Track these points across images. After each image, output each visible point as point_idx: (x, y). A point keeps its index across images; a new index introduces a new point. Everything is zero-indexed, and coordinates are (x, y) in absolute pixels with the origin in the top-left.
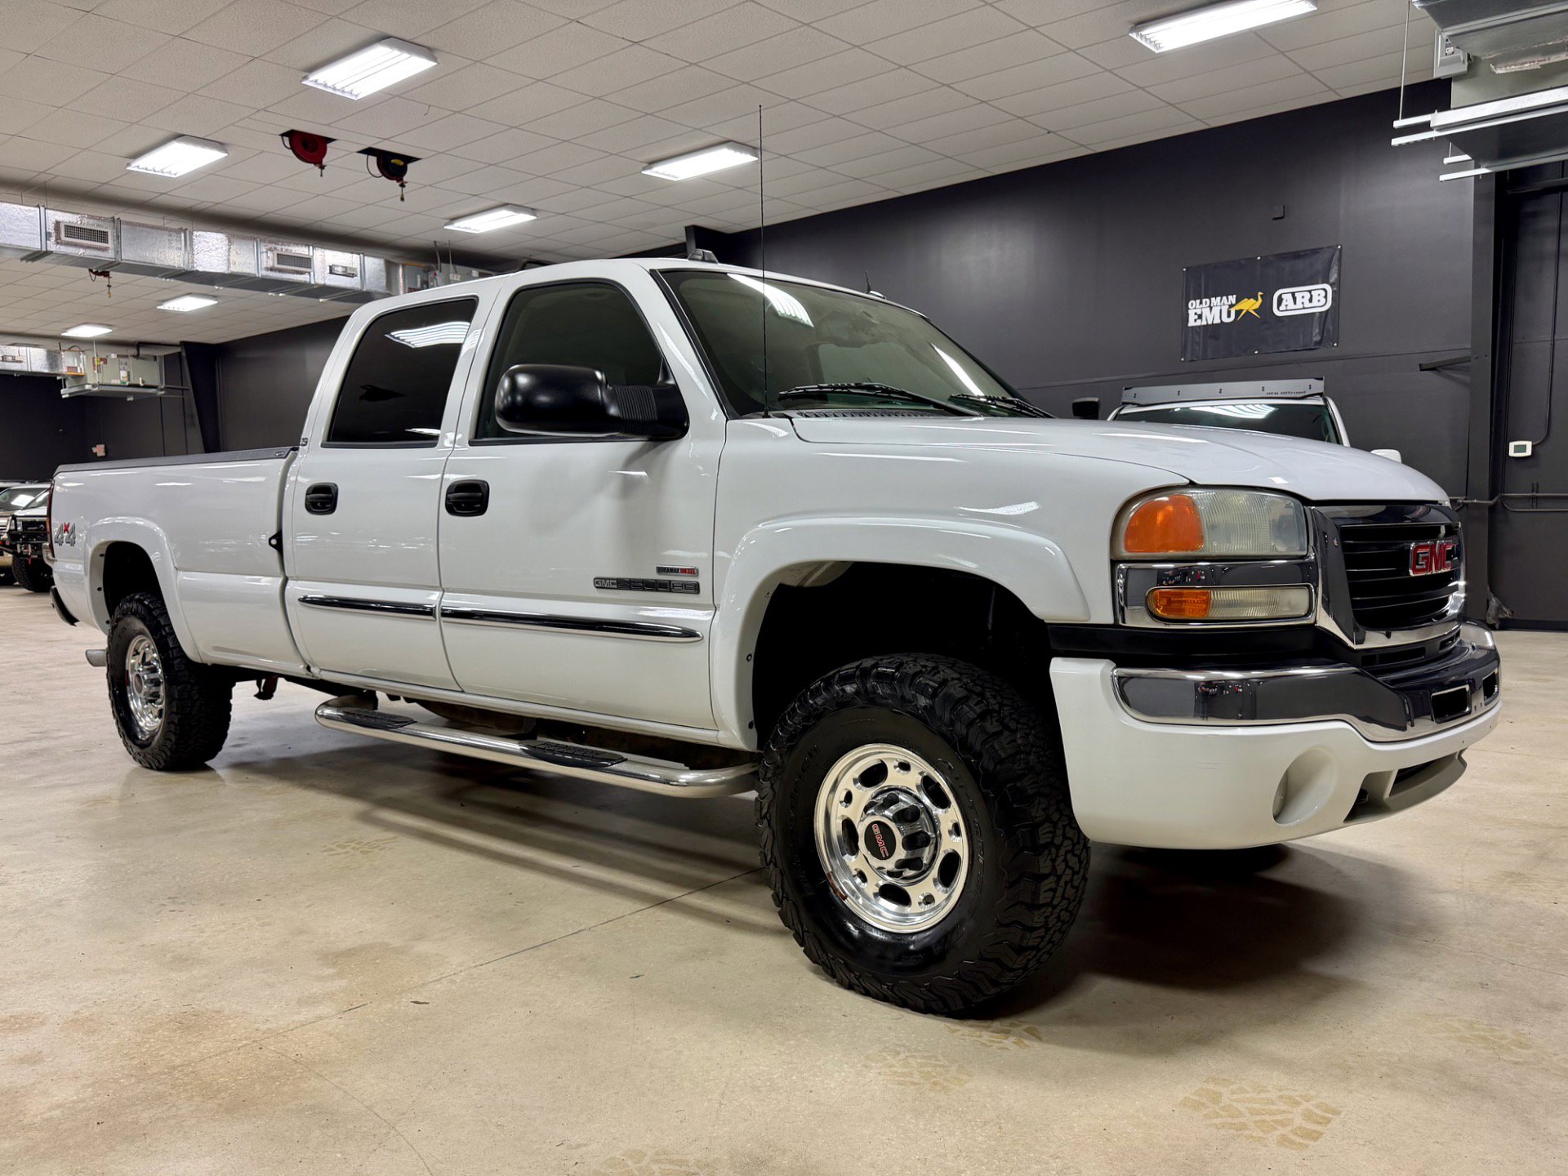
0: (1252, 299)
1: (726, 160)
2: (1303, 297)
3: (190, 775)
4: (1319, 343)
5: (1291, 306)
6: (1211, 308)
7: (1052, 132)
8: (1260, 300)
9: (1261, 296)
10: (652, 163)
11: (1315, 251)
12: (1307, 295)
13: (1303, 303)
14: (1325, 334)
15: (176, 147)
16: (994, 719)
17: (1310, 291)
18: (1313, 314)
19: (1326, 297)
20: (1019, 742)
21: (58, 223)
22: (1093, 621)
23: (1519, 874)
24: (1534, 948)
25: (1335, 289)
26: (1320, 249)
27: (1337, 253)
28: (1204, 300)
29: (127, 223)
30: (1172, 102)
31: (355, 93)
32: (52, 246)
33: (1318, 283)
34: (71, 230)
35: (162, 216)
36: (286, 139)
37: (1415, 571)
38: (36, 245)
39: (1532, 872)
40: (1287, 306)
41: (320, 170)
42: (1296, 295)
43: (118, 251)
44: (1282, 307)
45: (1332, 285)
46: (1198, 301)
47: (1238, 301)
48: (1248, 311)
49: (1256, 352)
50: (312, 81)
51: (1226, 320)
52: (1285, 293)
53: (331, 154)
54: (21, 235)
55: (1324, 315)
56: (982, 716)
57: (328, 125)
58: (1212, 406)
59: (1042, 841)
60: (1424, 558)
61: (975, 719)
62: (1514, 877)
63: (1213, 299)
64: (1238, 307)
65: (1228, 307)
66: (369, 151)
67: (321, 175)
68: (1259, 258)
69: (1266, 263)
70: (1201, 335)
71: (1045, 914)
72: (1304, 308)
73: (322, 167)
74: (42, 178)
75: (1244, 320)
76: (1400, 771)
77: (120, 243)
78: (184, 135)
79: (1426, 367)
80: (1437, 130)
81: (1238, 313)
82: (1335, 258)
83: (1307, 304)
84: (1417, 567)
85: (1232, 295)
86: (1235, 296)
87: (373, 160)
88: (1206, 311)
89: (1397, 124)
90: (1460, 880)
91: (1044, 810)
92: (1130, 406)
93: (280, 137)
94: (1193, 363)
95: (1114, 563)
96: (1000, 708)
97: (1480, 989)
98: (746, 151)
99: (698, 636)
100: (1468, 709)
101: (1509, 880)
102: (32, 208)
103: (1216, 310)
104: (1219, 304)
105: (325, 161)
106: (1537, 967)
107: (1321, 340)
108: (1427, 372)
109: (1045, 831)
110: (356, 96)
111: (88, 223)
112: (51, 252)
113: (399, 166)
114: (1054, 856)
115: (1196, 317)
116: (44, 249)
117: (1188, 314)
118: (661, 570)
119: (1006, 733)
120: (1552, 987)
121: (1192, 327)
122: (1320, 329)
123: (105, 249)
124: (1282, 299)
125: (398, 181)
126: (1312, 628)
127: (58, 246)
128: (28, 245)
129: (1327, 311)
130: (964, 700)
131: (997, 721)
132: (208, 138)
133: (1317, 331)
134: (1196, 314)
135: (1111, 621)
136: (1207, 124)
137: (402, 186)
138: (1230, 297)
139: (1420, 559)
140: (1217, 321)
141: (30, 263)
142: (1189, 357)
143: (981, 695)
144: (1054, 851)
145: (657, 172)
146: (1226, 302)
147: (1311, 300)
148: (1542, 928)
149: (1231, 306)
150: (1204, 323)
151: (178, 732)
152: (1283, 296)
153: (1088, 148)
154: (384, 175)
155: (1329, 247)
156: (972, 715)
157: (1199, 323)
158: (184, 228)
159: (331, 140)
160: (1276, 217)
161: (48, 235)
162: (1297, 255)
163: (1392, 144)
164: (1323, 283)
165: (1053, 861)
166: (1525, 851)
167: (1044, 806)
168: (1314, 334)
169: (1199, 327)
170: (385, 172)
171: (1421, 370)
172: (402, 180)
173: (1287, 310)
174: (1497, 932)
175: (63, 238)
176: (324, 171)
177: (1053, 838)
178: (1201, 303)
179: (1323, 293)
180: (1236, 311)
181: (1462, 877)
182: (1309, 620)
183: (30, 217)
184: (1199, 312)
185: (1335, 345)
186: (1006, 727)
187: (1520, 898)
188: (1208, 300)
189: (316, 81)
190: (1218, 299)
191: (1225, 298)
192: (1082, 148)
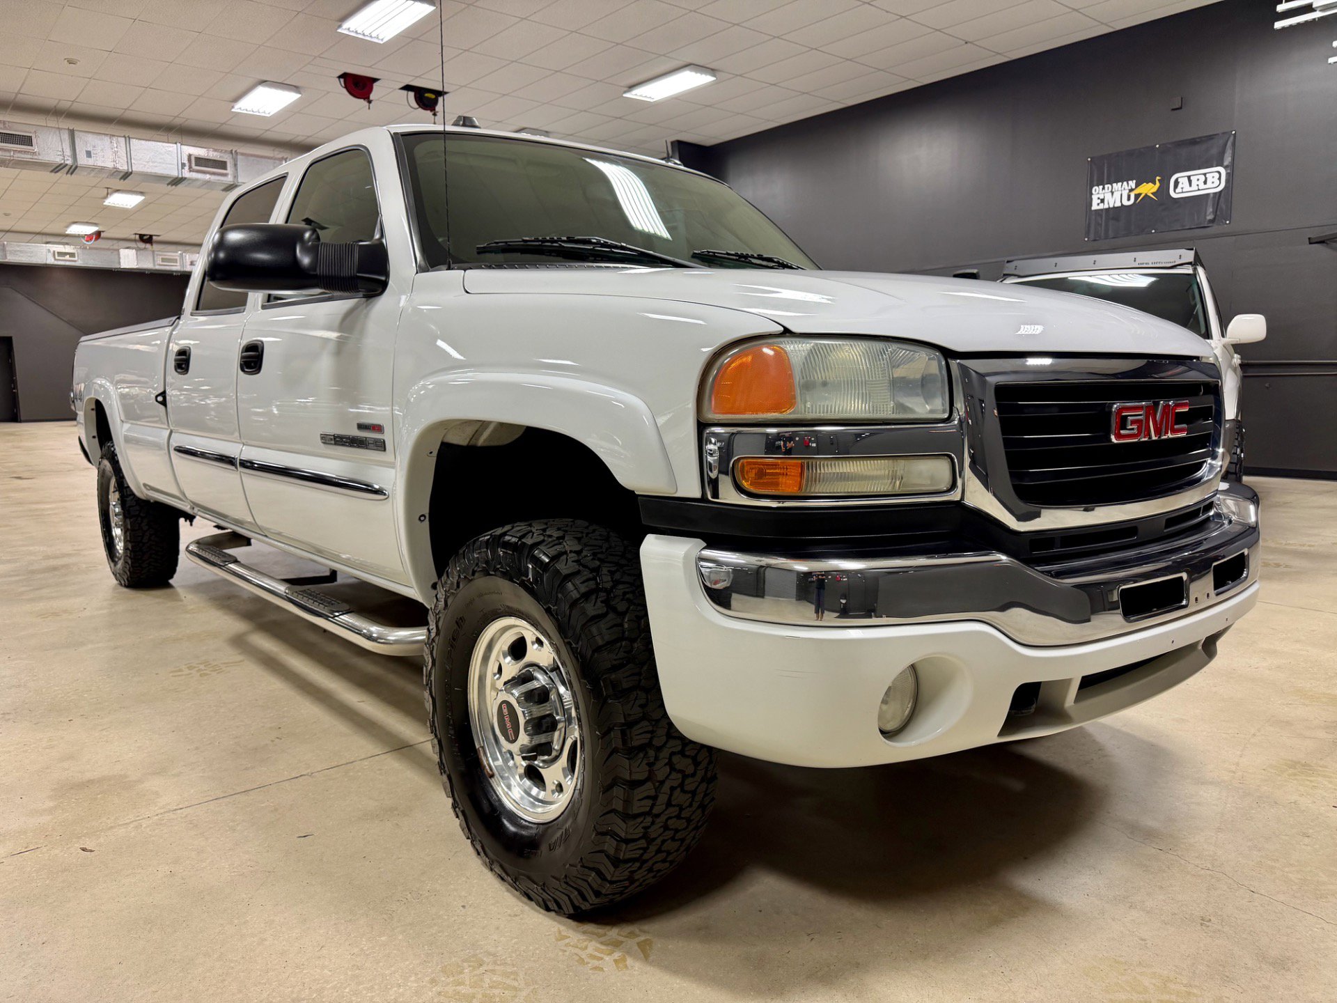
0: (1150, 184)
1: (688, 81)
2: (1198, 180)
3: (147, 592)
4: (1212, 221)
5: (1187, 188)
6: (1112, 193)
7: (969, 42)
8: (1158, 184)
9: (1159, 180)
10: (631, 87)
11: (1210, 137)
12: (1202, 178)
13: (1198, 185)
14: (1218, 213)
15: (261, 91)
16: (599, 600)
17: (1205, 174)
18: (1208, 195)
19: (1220, 179)
20: (626, 626)
21: (190, 156)
22: (680, 494)
23: (1305, 765)
24: (1287, 869)
25: (1229, 171)
26: (1215, 135)
27: (1232, 138)
28: (1106, 186)
29: (242, 154)
30: (1076, 8)
31: (380, 38)
32: (186, 173)
33: (1212, 166)
34: (200, 161)
35: (272, 148)
36: (342, 80)
37: (1119, 436)
38: (174, 173)
39: (1321, 763)
40: (1182, 188)
41: (367, 104)
42: (1192, 178)
43: (236, 177)
44: (1179, 190)
45: (1226, 167)
46: (1101, 187)
47: (1137, 185)
48: (1146, 195)
49: (1153, 231)
50: (346, 29)
51: (1126, 203)
52: (1181, 176)
53: (377, 92)
54: (164, 165)
55: (1218, 195)
56: (586, 596)
57: (370, 67)
58: (1090, 276)
59: (635, 743)
60: (1133, 422)
61: (578, 600)
62: (1300, 768)
63: (1114, 185)
64: (1137, 191)
65: (1128, 191)
66: (408, 88)
67: (369, 108)
68: (1157, 146)
69: (1165, 150)
70: (1104, 218)
71: (643, 825)
72: (1199, 190)
73: (370, 102)
74: (178, 121)
75: (1143, 203)
76: (1084, 678)
77: (237, 170)
78: (266, 81)
79: (1316, 240)
80: (1320, 11)
81: (1137, 196)
82: (1229, 143)
83: (1202, 186)
84: (1122, 432)
85: (1132, 180)
86: (1134, 181)
87: (412, 94)
88: (1108, 197)
89: (1281, 8)
90: (1233, 768)
91: (642, 706)
92: (1013, 277)
93: (337, 79)
94: (1096, 242)
95: (702, 426)
96: (613, 587)
97: (1199, 927)
98: (706, 73)
99: (385, 494)
100: (1184, 603)
101: (1291, 771)
102: (171, 145)
103: (1117, 195)
104: (1120, 189)
105: (372, 97)
106: (1281, 898)
107: (1214, 219)
108: (1316, 245)
109: (641, 731)
110: (382, 40)
111: (212, 155)
112: (185, 178)
113: (431, 99)
114: (652, 760)
115: (1099, 201)
116: (180, 176)
117: (1092, 199)
118: (361, 427)
119: (611, 616)
120: (1289, 931)
121: (1096, 210)
122: (1213, 209)
123: (225, 175)
124: (1178, 183)
125: (431, 111)
126: (959, 505)
127: (191, 173)
128: (169, 173)
129: (1221, 192)
130: (568, 577)
131: (602, 602)
132: (285, 82)
133: (1211, 210)
134: (1099, 198)
135: (698, 495)
136: (1112, 27)
137: (435, 115)
138: (1130, 182)
139: (1129, 423)
140: (1118, 204)
141: (174, 187)
142: (1092, 236)
143: (596, 570)
144: (651, 753)
145: (636, 95)
146: (1126, 187)
147: (1205, 183)
148: (1307, 840)
149: (1131, 190)
150: (1106, 206)
151: (132, 556)
152: (1179, 180)
153: (1005, 56)
154: (420, 107)
155: (1224, 133)
156: (575, 595)
157: (1101, 206)
158: (285, 157)
159: (375, 80)
160: (1175, 107)
161: (183, 165)
162: (1194, 142)
163: (1275, 27)
164: (1217, 166)
165: (650, 765)
166: (1321, 734)
167: (642, 701)
168: (1208, 213)
169: (1101, 210)
170: (421, 104)
171: (1310, 243)
172: (434, 110)
173: (1182, 192)
174: (1249, 844)
175: (194, 167)
176: (371, 105)
177: (651, 739)
178: (1103, 188)
179: (1217, 175)
180: (1135, 195)
181: (1238, 764)
182: (955, 496)
183: (170, 151)
184: (1102, 197)
185: (1228, 222)
186: (611, 608)
187: (1294, 798)
188: (1110, 186)
189: (349, 29)
190: (1120, 184)
191: (1125, 183)
192: (999, 56)
